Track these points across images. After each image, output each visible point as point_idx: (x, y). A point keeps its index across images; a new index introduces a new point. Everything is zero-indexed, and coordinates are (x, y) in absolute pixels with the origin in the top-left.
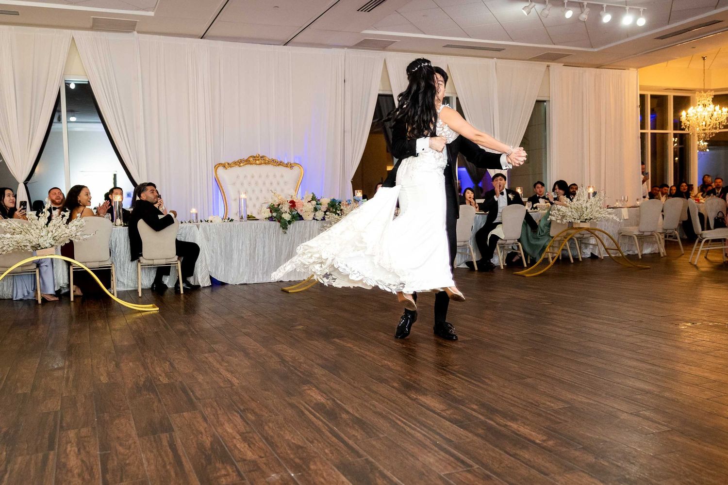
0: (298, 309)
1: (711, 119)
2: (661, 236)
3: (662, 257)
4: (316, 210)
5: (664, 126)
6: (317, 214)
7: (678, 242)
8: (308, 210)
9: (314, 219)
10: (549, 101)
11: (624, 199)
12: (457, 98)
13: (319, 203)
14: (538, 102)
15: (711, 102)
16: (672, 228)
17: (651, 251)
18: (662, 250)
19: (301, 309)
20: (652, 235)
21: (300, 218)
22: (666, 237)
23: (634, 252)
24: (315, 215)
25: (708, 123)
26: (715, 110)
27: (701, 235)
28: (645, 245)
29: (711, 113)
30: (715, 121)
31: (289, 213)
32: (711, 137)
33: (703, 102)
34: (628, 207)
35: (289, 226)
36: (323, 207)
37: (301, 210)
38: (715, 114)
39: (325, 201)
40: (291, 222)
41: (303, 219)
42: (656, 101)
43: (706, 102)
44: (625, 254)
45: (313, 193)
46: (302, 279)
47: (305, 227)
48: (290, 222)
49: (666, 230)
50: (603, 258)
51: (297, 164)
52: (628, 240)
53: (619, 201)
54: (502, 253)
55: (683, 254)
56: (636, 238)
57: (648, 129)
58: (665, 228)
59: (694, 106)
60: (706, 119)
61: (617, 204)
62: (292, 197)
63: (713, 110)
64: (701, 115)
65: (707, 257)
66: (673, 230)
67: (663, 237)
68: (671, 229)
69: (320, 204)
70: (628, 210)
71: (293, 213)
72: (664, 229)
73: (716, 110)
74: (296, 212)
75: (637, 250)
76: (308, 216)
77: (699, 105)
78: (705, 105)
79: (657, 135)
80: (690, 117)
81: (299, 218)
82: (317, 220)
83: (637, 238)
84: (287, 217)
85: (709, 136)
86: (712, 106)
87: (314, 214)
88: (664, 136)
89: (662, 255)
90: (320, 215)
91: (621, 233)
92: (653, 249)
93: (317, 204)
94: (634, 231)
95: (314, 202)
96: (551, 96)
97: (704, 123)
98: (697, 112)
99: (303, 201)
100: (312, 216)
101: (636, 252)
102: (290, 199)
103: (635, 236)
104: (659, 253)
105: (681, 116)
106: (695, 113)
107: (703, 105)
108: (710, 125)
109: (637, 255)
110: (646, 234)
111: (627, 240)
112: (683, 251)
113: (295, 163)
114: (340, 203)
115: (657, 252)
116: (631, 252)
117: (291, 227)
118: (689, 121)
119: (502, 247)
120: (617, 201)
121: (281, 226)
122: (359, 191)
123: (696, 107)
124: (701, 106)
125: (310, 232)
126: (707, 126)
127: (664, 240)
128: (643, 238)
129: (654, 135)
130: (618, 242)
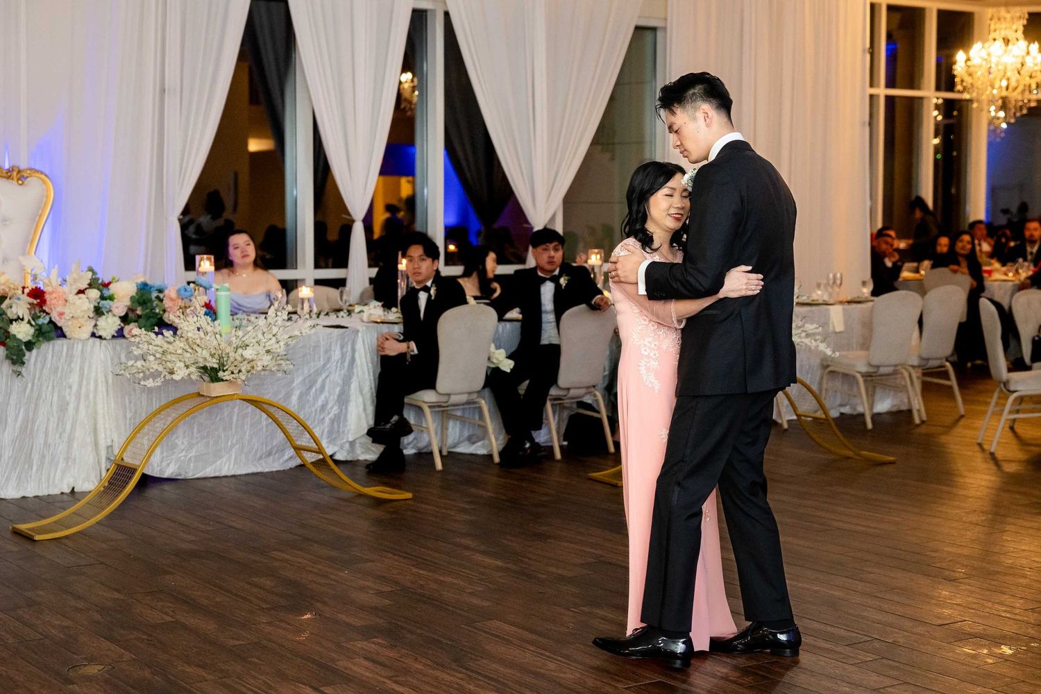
0: (73, 603)
1: (1019, 73)
2: (914, 376)
3: (918, 426)
4: (98, 311)
5: (913, 81)
6: (102, 322)
7: (951, 387)
8: (79, 313)
9: (93, 335)
10: (665, 29)
11: (834, 282)
12: (447, 14)
13: (106, 293)
14: (639, 29)
15: (1020, 34)
16: (939, 356)
17: (892, 407)
18: (917, 404)
19: (80, 605)
20: (895, 373)
21: (56, 331)
22: (924, 374)
23: (855, 409)
24: (96, 325)
25: (1013, 84)
26: (1028, 53)
27: (1006, 384)
28: (879, 392)
29: (1020, 60)
30: (1028, 78)
31: (29, 322)
32: (1018, 114)
33: (1003, 33)
34: (841, 303)
35: (27, 354)
36: (119, 304)
37: (61, 314)
38: (1029, 60)
39: (124, 291)
40: (34, 344)
41: (63, 335)
42: (897, 17)
43: (1011, 35)
44: (834, 414)
45: (91, 270)
46: (57, 491)
47: (70, 356)
48: (30, 345)
49: (928, 360)
50: (786, 426)
51: (37, 171)
52: (841, 380)
53: (822, 287)
54: (557, 417)
55: (962, 416)
56: (861, 380)
57: (878, 86)
58: (924, 356)
59: (984, 41)
60: (1009, 74)
61: (819, 292)
62: (35, 277)
63: (1024, 53)
64: (997, 65)
65: (1015, 426)
66: (941, 359)
67: (919, 374)
68: (937, 359)
69: (111, 298)
70: (845, 312)
71: (40, 321)
72: (921, 358)
73: (1031, 53)
74: (47, 319)
75: (863, 403)
76: (79, 329)
77: (995, 40)
78: (1008, 40)
79: (897, 100)
80: (974, 66)
81: (53, 334)
82: (100, 337)
83: (865, 381)
84: (22, 331)
85: (1015, 114)
86: (1023, 43)
87: (93, 323)
88: (913, 107)
89: (917, 421)
90: (109, 324)
91: (828, 366)
92: (896, 402)
93: (103, 298)
94: (859, 363)
95: (94, 294)
96: (669, 19)
97: (1004, 83)
98: (989, 55)
99: (66, 288)
100: (89, 328)
101: (860, 409)
102: (30, 285)
103: (859, 376)
104: (910, 411)
105: (955, 63)
106: (986, 57)
107: (1004, 39)
108: (1016, 88)
109: (862, 415)
110: (883, 370)
111: (838, 384)
112: (961, 408)
113: (30, 169)
114: (160, 291)
115: (904, 408)
116: (848, 407)
117: (31, 357)
118: (970, 75)
119: (559, 403)
120: (819, 286)
121: (7, 357)
122: (205, 256)
123: (987, 45)
124: (1000, 43)
125: (82, 369)
126: (1010, 89)
127: (920, 381)
128: (876, 379)
129: (890, 100)
130: (820, 390)
